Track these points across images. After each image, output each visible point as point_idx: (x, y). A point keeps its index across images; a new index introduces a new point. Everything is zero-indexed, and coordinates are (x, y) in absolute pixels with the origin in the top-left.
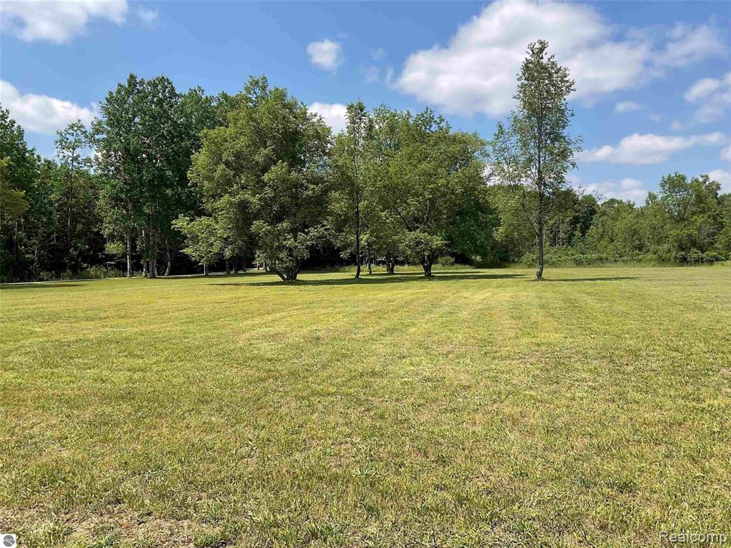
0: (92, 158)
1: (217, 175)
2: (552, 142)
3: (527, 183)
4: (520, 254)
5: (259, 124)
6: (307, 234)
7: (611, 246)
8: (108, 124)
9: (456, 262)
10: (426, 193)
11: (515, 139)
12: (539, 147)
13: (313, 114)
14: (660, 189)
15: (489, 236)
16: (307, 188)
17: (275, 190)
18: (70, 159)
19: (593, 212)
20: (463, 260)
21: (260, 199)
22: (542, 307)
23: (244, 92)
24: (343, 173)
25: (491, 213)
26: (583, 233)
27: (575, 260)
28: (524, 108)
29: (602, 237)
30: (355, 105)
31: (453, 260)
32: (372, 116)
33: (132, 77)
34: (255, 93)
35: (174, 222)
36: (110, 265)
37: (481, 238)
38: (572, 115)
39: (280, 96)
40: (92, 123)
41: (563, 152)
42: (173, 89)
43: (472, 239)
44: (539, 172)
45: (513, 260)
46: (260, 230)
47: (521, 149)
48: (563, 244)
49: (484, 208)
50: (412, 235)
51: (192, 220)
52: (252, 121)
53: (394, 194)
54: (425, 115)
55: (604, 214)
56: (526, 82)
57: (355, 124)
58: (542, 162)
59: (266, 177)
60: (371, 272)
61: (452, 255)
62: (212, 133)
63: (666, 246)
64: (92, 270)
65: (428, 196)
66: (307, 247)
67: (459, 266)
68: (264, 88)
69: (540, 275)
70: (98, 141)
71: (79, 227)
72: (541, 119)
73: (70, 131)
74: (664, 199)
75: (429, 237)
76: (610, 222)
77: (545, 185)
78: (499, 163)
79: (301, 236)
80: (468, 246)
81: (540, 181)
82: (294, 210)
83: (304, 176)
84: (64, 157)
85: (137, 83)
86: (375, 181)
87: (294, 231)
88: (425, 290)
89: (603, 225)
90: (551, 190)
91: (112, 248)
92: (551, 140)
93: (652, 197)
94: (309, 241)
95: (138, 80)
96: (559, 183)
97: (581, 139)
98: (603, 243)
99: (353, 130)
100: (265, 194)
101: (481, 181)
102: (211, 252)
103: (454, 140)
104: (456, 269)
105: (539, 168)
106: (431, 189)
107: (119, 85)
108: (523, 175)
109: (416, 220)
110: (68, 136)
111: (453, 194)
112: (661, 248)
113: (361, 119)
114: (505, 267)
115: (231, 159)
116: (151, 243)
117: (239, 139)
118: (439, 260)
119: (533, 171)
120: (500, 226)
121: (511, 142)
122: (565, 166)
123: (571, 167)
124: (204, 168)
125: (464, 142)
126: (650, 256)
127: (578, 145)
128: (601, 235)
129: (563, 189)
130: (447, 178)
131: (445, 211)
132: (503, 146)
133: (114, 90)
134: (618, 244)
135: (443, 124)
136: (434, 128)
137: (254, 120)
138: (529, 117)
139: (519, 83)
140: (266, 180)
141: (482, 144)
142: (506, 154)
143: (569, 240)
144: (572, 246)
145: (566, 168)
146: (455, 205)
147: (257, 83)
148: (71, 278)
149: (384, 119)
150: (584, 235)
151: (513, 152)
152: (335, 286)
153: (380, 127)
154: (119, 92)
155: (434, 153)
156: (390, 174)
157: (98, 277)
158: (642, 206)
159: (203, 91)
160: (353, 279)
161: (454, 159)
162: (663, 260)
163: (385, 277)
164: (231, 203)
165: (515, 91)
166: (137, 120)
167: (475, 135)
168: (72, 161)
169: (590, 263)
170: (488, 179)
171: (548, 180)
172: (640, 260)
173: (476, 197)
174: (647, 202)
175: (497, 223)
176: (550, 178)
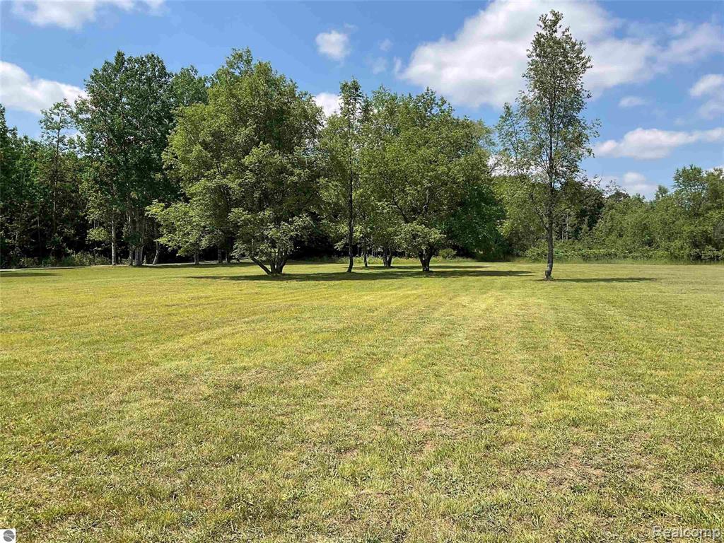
0: (76, 139)
1: (192, 156)
2: (566, 126)
3: (537, 172)
4: (524, 248)
5: (239, 101)
6: (291, 223)
7: (620, 242)
8: (92, 103)
9: (458, 255)
10: (425, 181)
11: (524, 122)
12: (551, 131)
13: (304, 92)
14: (673, 182)
15: (493, 230)
16: (292, 174)
17: (257, 174)
18: (56, 140)
19: (601, 205)
20: (464, 253)
21: (240, 185)
22: (561, 327)
23: (226, 66)
24: (333, 158)
25: (496, 205)
26: (590, 226)
27: (583, 256)
28: (535, 87)
29: (610, 231)
30: (349, 84)
31: (455, 253)
32: (371, 98)
33: (119, 54)
34: (238, 67)
35: (148, 208)
36: (97, 251)
37: (483, 232)
38: (589, 96)
39: (265, 71)
40: (76, 101)
41: (578, 137)
42: (163, 68)
43: (474, 232)
44: (551, 159)
45: (518, 254)
46: (239, 218)
47: (531, 134)
48: (569, 238)
49: (489, 200)
50: (408, 227)
51: (166, 207)
52: (233, 97)
53: (389, 182)
54: (426, 97)
55: (611, 208)
56: (538, 59)
57: (349, 105)
58: (553, 148)
59: (247, 160)
60: (366, 264)
61: (455, 247)
62: (189, 111)
63: (678, 243)
64: (77, 257)
65: (426, 184)
66: (291, 238)
67: (461, 259)
68: (248, 62)
69: (549, 273)
70: (82, 121)
71: (66, 211)
72: (553, 100)
73: (56, 111)
74: (678, 193)
75: (427, 230)
76: (618, 216)
77: (557, 174)
78: (506, 149)
79: (284, 225)
80: (469, 240)
81: (552, 171)
82: (278, 197)
83: (289, 159)
84: (49, 137)
85: (125, 61)
86: (370, 167)
87: (277, 221)
88: (419, 291)
89: (612, 219)
90: (563, 180)
91: (95, 234)
92: (564, 124)
93: (662, 190)
94: (292, 231)
95: (126, 58)
96: (573, 172)
97: (598, 122)
98: (612, 237)
99: (347, 112)
100: (246, 179)
101: (486, 170)
102: (187, 242)
103: (457, 124)
104: (458, 262)
105: (551, 154)
106: (430, 176)
107: (106, 62)
108: (532, 163)
109: (414, 210)
110: (53, 116)
111: (455, 183)
112: (673, 244)
113: (355, 100)
114: (508, 261)
115: (209, 139)
116: (137, 230)
117: (219, 118)
118: (440, 252)
119: (544, 158)
120: (505, 218)
121: (520, 125)
122: (580, 153)
123: (587, 154)
124: (179, 149)
125: (468, 126)
126: (660, 253)
127: (595, 129)
128: (610, 229)
129: (576, 180)
130: (449, 165)
131: (446, 202)
132: (510, 130)
133: (100, 67)
134: (627, 239)
135: (445, 107)
136: (436, 110)
137: (234, 96)
138: (540, 98)
139: (530, 60)
140: (246, 164)
141: (487, 132)
142: (514, 139)
143: (576, 233)
144: (579, 240)
145: (581, 155)
146: (456, 195)
147: (241, 56)
148: (54, 265)
149: (383, 102)
150: (591, 229)
151: (521, 136)
152: (321, 282)
153: (379, 111)
154: (104, 70)
155: (434, 137)
156: (386, 159)
157: (82, 265)
158: (652, 200)
159: (196, 71)
160: (344, 273)
161: (457, 146)
162: (676, 257)
163: (381, 271)
164: (208, 189)
165: (525, 68)
166: (124, 100)
167: (480, 123)
168: (58, 142)
169: (598, 258)
170: (493, 169)
171: (559, 169)
172: (650, 257)
173: (479, 186)
174: (657, 196)
175: (502, 216)
176: (562, 166)
